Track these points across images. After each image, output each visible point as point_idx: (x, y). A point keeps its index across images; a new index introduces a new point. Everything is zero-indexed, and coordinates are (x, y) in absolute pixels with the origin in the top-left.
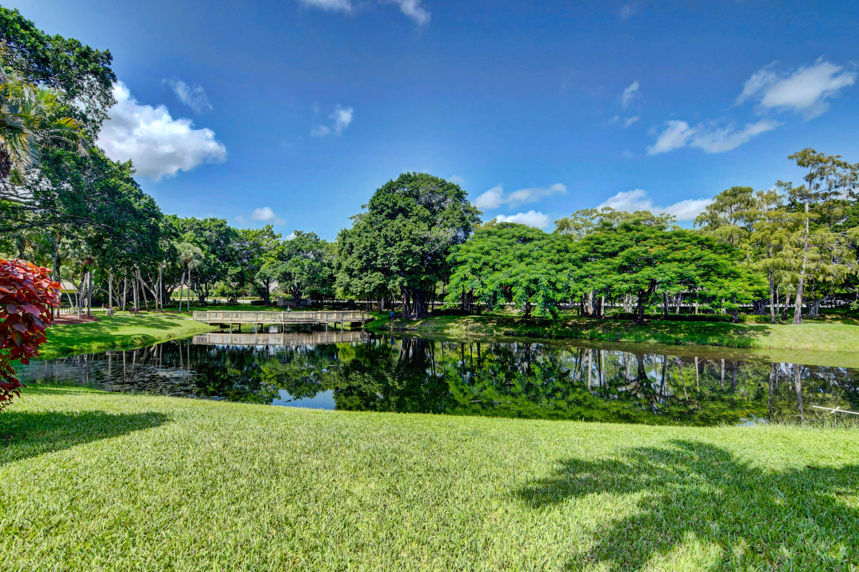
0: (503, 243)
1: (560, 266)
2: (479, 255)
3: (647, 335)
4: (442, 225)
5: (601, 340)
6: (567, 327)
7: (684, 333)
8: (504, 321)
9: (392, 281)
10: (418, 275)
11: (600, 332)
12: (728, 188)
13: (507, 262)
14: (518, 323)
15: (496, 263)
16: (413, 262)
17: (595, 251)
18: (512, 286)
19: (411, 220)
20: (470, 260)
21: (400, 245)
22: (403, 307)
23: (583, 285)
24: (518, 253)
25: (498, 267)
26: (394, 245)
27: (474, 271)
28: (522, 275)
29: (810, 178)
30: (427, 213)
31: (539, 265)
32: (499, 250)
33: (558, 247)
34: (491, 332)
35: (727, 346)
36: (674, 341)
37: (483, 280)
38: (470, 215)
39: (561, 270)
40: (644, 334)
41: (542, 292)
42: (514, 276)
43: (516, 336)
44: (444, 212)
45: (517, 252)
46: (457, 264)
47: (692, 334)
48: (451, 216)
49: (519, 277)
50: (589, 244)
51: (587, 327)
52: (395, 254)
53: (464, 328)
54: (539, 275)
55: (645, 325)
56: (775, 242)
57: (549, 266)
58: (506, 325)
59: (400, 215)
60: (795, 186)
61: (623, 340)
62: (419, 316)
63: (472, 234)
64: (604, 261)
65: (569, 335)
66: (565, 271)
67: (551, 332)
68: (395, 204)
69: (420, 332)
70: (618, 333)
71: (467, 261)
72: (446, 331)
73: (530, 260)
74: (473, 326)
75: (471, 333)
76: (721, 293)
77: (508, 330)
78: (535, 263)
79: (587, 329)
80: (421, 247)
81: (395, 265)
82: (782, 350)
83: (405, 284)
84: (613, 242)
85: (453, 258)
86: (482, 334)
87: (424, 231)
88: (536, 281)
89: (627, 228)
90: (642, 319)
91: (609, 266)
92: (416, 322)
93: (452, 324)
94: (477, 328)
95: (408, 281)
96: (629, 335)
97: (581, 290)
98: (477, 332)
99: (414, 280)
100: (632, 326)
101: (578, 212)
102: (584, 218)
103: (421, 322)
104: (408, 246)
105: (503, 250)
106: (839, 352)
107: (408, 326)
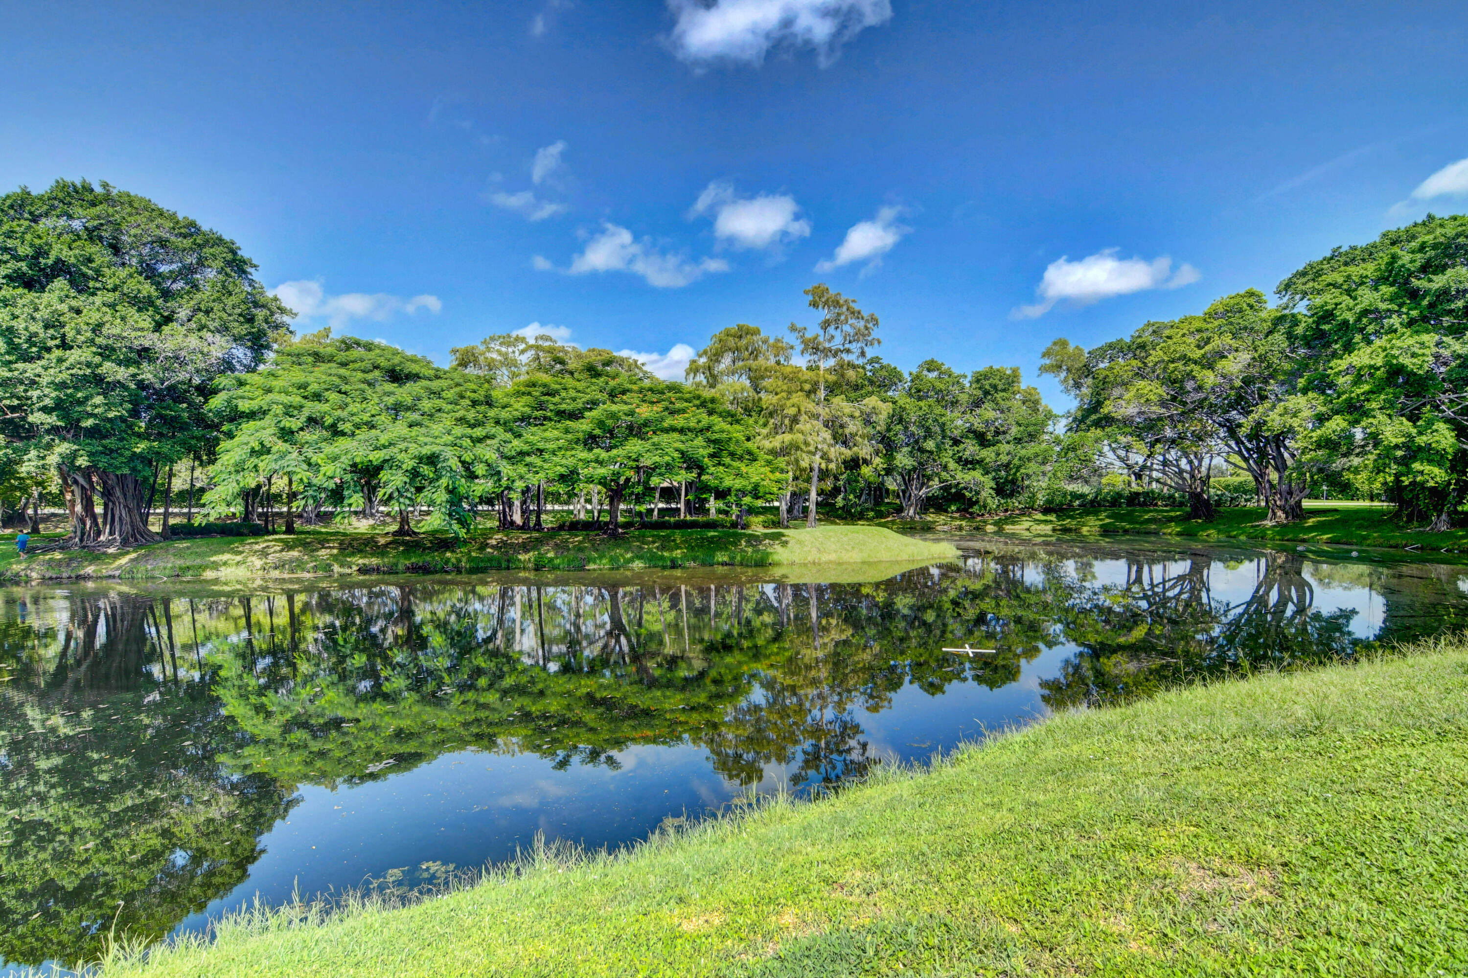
0: (352, 380)
1: (478, 432)
2: (297, 400)
3: (629, 555)
4: (193, 325)
5: (556, 568)
6: (489, 550)
7: (681, 548)
8: (355, 543)
9: (33, 453)
10: (122, 439)
11: (551, 555)
12: (733, 327)
13: (366, 417)
14: (387, 545)
15: (339, 419)
16: (109, 406)
17: (541, 406)
18: (379, 468)
19: (98, 300)
20: (279, 410)
21: (60, 360)
22: (74, 521)
23: (525, 469)
24: (390, 400)
25: (347, 427)
26: (40, 358)
27: (286, 434)
28: (403, 446)
29: (826, 325)
30: (148, 289)
31: (437, 428)
32: (345, 393)
33: (473, 395)
34: (328, 568)
35: (741, 564)
36: (669, 563)
37: (309, 455)
38: (265, 312)
39: (480, 440)
40: (624, 554)
41: (444, 481)
42: (385, 447)
43: (384, 573)
44: (199, 296)
45: (385, 399)
46: (236, 416)
47: (693, 549)
48: (217, 306)
49: (396, 450)
50: (529, 394)
51: (525, 547)
52: (44, 381)
53: (258, 563)
54: (441, 448)
55: (623, 539)
56: (792, 411)
57: (458, 431)
58: (360, 551)
59: (60, 284)
60: (809, 335)
61: (591, 566)
62: (125, 542)
63: (270, 356)
64: (559, 425)
65: (495, 564)
66: (489, 442)
67: (459, 560)
68: (40, 252)
69: (131, 580)
70: (581, 555)
71: (265, 413)
72: (209, 574)
73: (415, 416)
74: (280, 559)
75: (276, 574)
76: (738, 484)
77: (366, 561)
78: (426, 423)
79: (527, 551)
80: (132, 370)
81: (45, 410)
82: (805, 565)
83: (82, 461)
84: (572, 393)
85: (229, 401)
86: (307, 575)
87: (140, 329)
88: (432, 460)
89: (592, 371)
90: (615, 529)
91: (570, 436)
92: (115, 557)
93: (226, 557)
94: (291, 561)
95: (91, 454)
96: (601, 558)
97: (521, 478)
98: (292, 571)
99: (109, 452)
100: (603, 540)
101: (492, 339)
102: (504, 349)
103: (133, 555)
104: (88, 365)
105: (355, 394)
106: (863, 563)
107: (90, 569)
